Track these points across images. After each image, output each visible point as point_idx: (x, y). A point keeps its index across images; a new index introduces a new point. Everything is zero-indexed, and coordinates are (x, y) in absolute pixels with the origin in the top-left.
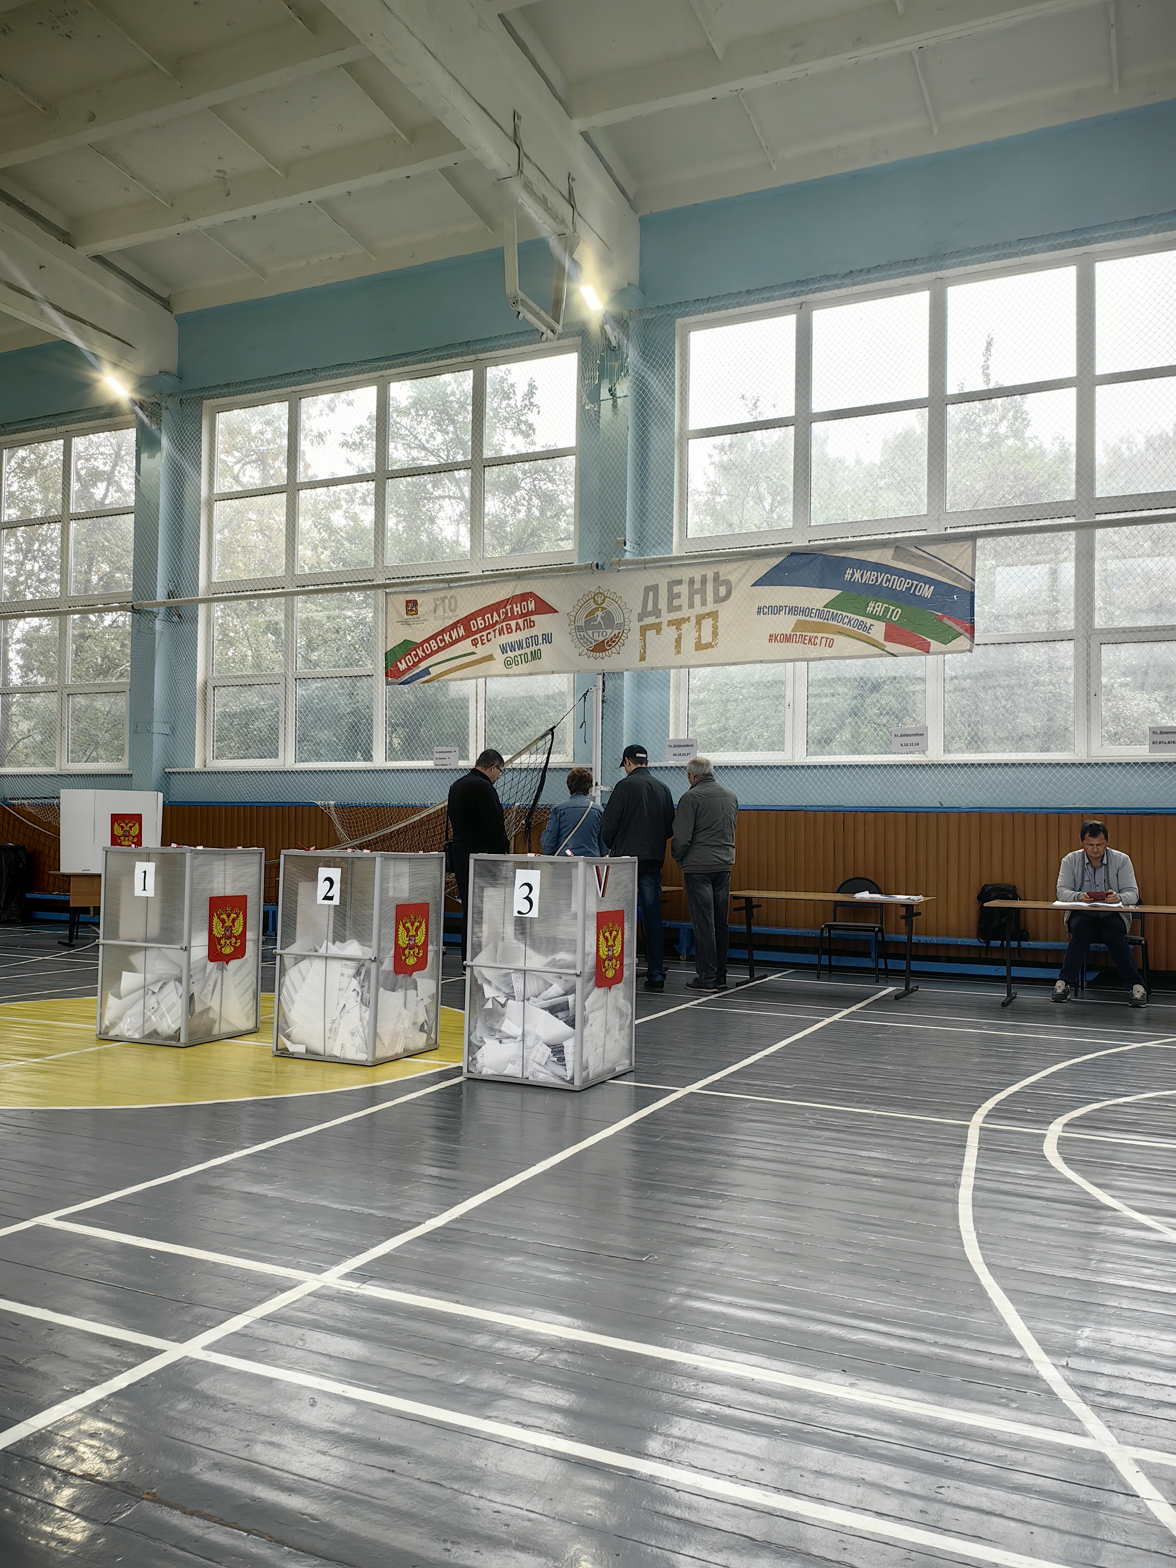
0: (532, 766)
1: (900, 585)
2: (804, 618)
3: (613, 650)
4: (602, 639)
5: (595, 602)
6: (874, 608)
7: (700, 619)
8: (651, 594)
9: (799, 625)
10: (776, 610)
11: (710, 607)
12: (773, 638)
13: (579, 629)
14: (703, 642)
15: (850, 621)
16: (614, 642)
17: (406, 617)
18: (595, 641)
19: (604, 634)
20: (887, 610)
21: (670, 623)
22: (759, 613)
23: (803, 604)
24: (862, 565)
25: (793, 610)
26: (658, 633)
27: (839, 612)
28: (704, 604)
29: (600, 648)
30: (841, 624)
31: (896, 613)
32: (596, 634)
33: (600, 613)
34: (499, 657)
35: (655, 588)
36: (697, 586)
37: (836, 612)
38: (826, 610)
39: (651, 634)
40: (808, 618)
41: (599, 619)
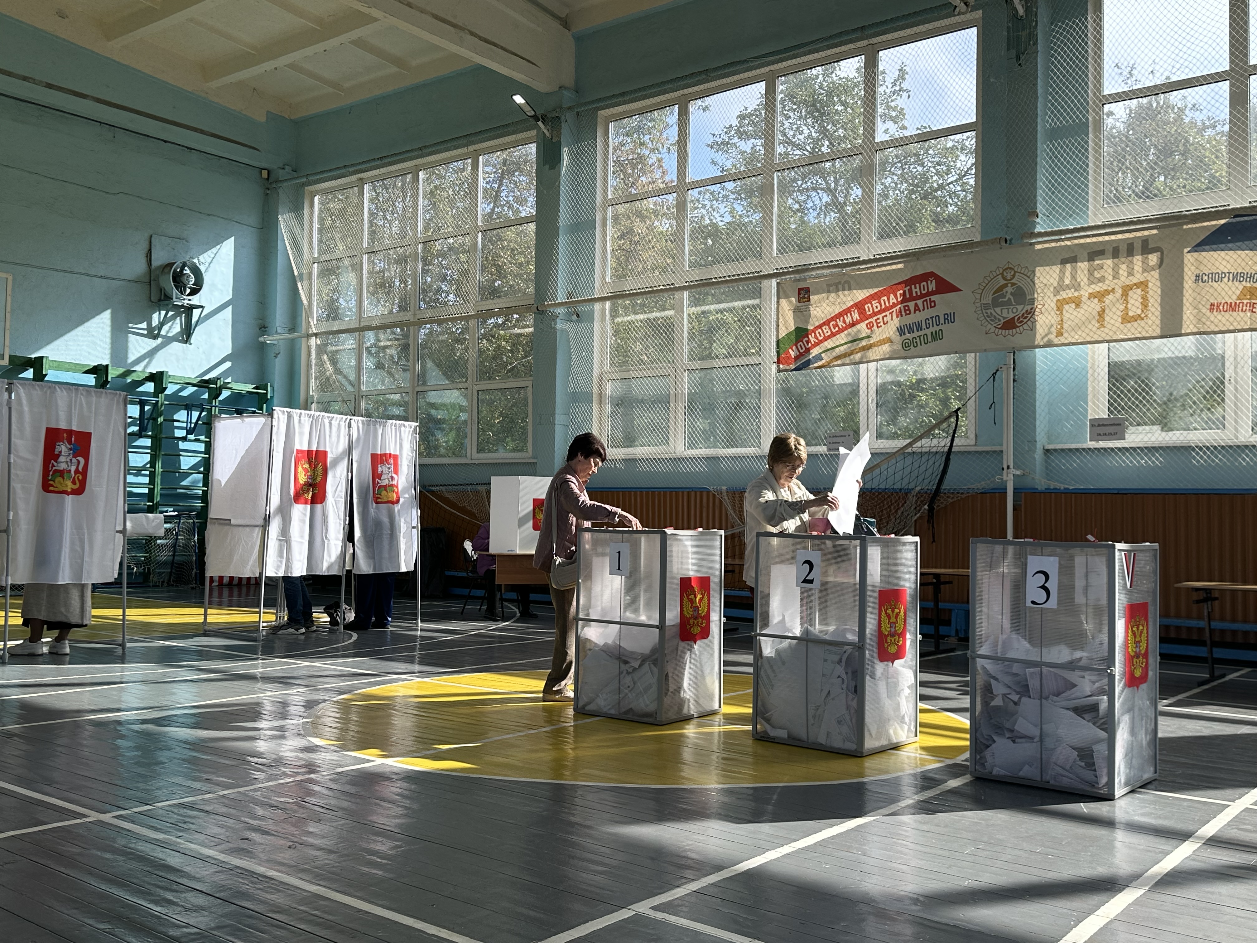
0: (934, 450)
4: (1011, 315)
5: (1004, 278)
7: (1126, 290)
8: (1069, 266)
9: (1246, 293)
10: (1217, 277)
11: (1138, 277)
12: (1215, 307)
14: (1131, 314)
17: (799, 304)
18: (1004, 318)
19: (1015, 310)
21: (1092, 296)
22: (1196, 281)
23: (1252, 269)
25: (1238, 277)
26: (1078, 306)
28: (1131, 274)
29: (1010, 325)
32: (1005, 311)
36: (1122, 255)
39: (1069, 309)
41: (1009, 296)
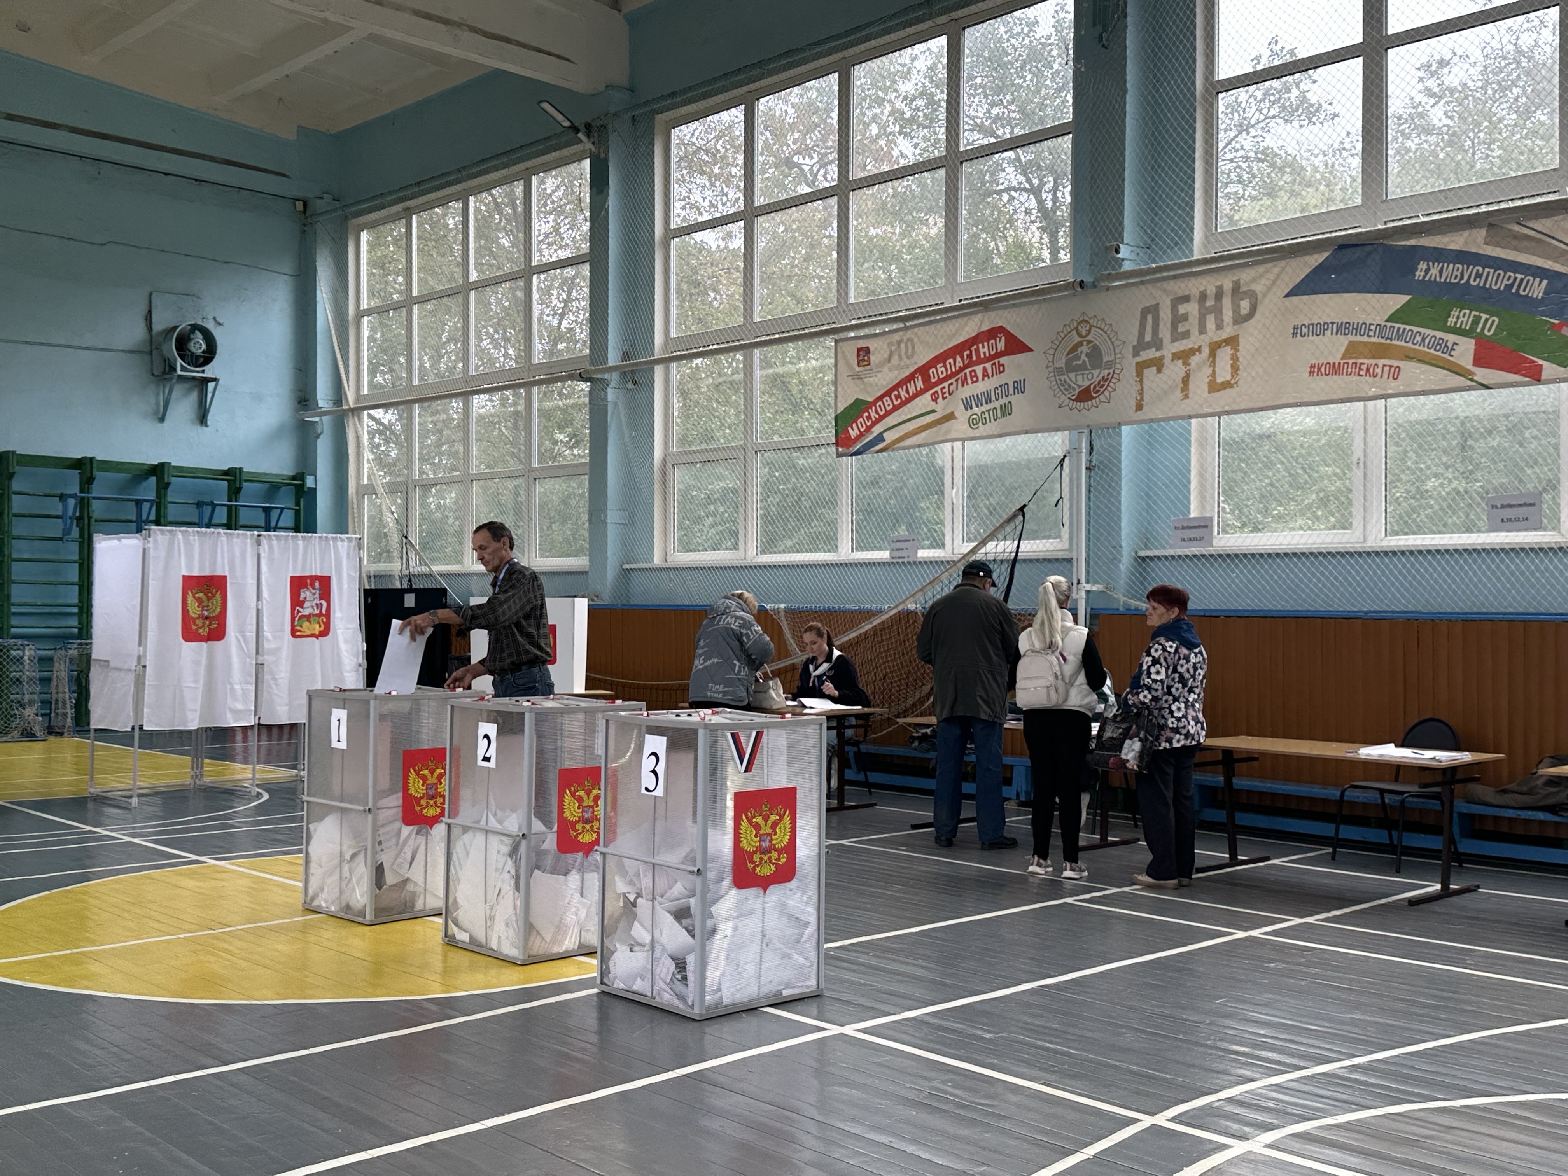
0: (1001, 557)
1: (1496, 281)
2: (1359, 338)
3: (1102, 398)
4: (1086, 383)
5: (1079, 335)
6: (1458, 318)
7: (1214, 348)
8: (1150, 318)
9: (1352, 350)
10: (1319, 329)
11: (1228, 331)
12: (1315, 370)
13: (1059, 371)
14: (1219, 380)
15: (1423, 340)
16: (1102, 386)
17: (857, 369)
18: (1079, 386)
19: (1090, 377)
20: (1477, 320)
21: (1176, 356)
22: (1294, 334)
23: (1359, 318)
24: (1439, 255)
25: (1343, 328)
26: (1159, 371)
27: (1408, 327)
28: (1219, 327)
30: (1410, 345)
31: (1490, 324)
32: (1080, 378)
33: (1085, 349)
34: (962, 415)
35: (1154, 310)
36: (1210, 303)
37: (1402, 327)
38: (1389, 324)
39: (1150, 373)
40: (1365, 339)
41: (1083, 357)
